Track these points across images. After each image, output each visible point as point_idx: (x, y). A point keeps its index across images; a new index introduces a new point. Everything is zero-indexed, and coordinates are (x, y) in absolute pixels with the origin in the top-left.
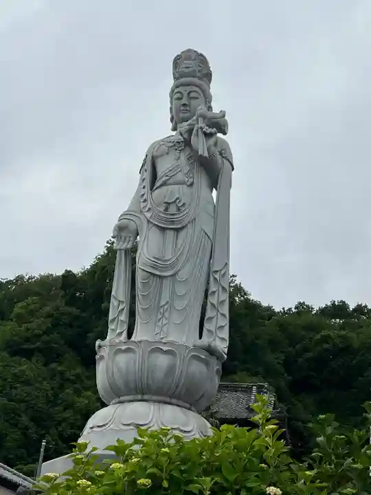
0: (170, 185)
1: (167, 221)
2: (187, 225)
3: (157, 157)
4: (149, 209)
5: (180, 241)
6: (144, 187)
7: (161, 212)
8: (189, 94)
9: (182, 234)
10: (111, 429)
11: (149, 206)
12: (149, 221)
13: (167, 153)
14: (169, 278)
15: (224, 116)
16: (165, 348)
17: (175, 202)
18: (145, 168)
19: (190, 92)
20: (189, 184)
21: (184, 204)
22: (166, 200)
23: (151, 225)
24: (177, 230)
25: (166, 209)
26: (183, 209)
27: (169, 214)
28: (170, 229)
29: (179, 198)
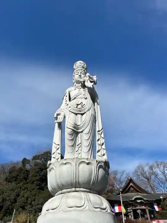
0: (77, 99)
1: (78, 111)
2: (86, 112)
3: (71, 91)
4: (70, 107)
5: (83, 118)
6: (66, 101)
7: (75, 107)
8: (81, 73)
9: (84, 116)
12: (70, 111)
13: (75, 90)
16: (87, 162)
17: (80, 104)
18: (66, 95)
19: (82, 72)
20: (85, 98)
21: (84, 105)
22: (77, 103)
24: (82, 114)
25: (77, 107)
26: (84, 106)
27: (78, 108)
28: (79, 114)
29: (82, 103)
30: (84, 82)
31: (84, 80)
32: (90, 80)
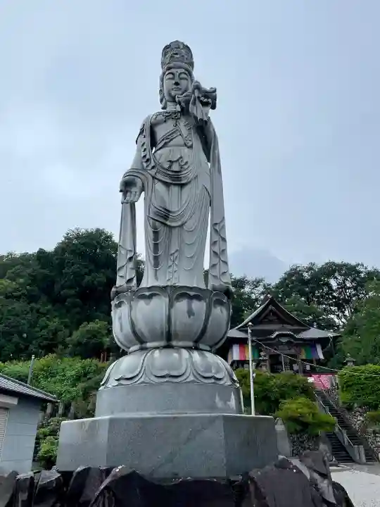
0: (170, 146)
1: (171, 176)
2: (190, 182)
3: (155, 125)
4: (153, 167)
5: (185, 197)
6: (145, 150)
7: (165, 169)
8: (180, 75)
9: (186, 189)
10: (143, 382)
11: (153, 164)
12: (154, 178)
13: (165, 121)
14: (177, 229)
15: (215, 91)
16: (192, 293)
17: (177, 161)
18: (144, 134)
19: (181, 73)
20: (189, 145)
21: (187, 163)
22: (170, 159)
23: (156, 181)
24: (182, 186)
25: (170, 168)
26: (186, 167)
27: (172, 171)
28: (175, 184)
29: (181, 157)
30: (187, 102)
31: (187, 98)
32: (202, 98)
